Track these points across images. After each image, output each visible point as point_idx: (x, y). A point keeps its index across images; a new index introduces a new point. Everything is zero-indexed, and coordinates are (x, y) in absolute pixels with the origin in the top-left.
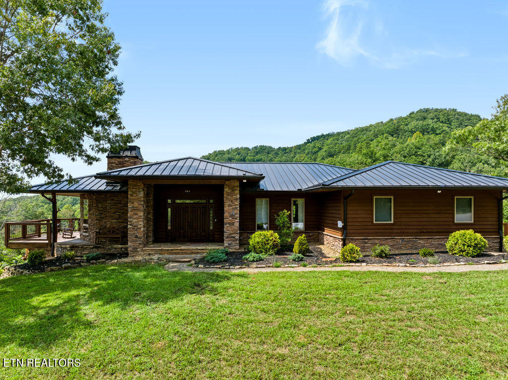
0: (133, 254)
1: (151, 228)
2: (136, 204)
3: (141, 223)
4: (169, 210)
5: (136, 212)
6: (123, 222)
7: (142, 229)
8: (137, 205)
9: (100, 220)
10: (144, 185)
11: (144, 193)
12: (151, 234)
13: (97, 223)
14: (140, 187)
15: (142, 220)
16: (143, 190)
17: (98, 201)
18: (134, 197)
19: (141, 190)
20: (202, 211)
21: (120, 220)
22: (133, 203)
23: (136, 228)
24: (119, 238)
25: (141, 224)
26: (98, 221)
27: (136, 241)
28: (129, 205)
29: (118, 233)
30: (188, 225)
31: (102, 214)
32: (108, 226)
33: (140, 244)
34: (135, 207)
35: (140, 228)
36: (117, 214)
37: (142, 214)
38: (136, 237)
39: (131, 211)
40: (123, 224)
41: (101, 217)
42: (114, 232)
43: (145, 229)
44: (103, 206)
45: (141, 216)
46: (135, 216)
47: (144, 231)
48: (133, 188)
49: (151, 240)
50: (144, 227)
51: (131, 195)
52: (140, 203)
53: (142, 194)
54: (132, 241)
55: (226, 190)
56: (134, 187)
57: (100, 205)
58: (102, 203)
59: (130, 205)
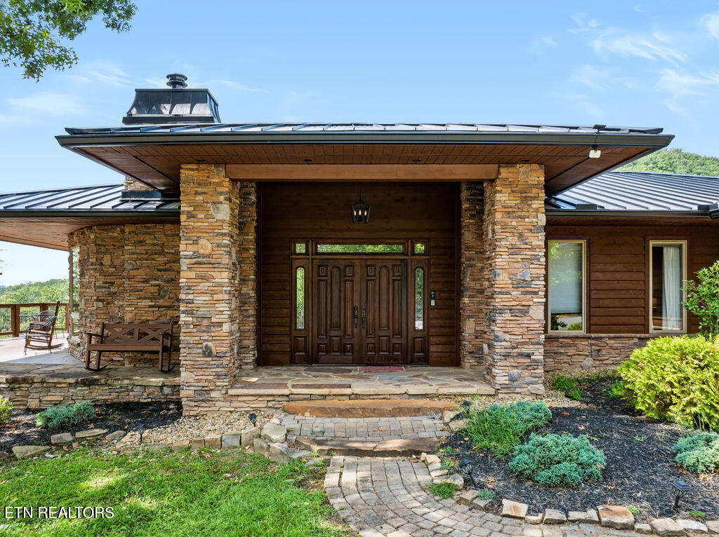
0: (197, 410)
1: (251, 325)
2: (205, 246)
3: (223, 307)
4: (300, 273)
5: (202, 270)
6: (169, 307)
7: (226, 327)
8: (210, 246)
9: (107, 300)
10: (233, 181)
11: (232, 209)
12: (250, 343)
13: (98, 308)
14: (220, 189)
15: (226, 297)
16: (230, 200)
17: (103, 249)
18: (200, 220)
19: (222, 198)
20: (391, 278)
21: (161, 302)
22: (196, 242)
23: (205, 322)
24: (157, 352)
25: (223, 310)
26: (100, 304)
27: (207, 366)
28: (182, 247)
29: (154, 339)
30: (354, 316)
31: (112, 284)
32: (128, 317)
33: (218, 376)
34: (204, 256)
35: (220, 324)
36: (152, 282)
37: (223, 277)
38: (208, 353)
39: (190, 269)
40: (170, 313)
41: (110, 294)
42: (142, 335)
43: (235, 327)
44: (117, 262)
45: (221, 285)
46: (204, 286)
47: (231, 333)
48: (197, 193)
49: (250, 357)
50: (232, 320)
51: (191, 216)
52: (218, 240)
53: (224, 213)
54: (194, 368)
55: (503, 197)
56: (200, 190)
57: (107, 260)
58: (110, 253)
59: (185, 249)
